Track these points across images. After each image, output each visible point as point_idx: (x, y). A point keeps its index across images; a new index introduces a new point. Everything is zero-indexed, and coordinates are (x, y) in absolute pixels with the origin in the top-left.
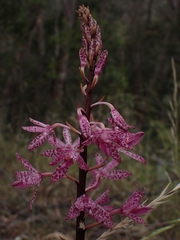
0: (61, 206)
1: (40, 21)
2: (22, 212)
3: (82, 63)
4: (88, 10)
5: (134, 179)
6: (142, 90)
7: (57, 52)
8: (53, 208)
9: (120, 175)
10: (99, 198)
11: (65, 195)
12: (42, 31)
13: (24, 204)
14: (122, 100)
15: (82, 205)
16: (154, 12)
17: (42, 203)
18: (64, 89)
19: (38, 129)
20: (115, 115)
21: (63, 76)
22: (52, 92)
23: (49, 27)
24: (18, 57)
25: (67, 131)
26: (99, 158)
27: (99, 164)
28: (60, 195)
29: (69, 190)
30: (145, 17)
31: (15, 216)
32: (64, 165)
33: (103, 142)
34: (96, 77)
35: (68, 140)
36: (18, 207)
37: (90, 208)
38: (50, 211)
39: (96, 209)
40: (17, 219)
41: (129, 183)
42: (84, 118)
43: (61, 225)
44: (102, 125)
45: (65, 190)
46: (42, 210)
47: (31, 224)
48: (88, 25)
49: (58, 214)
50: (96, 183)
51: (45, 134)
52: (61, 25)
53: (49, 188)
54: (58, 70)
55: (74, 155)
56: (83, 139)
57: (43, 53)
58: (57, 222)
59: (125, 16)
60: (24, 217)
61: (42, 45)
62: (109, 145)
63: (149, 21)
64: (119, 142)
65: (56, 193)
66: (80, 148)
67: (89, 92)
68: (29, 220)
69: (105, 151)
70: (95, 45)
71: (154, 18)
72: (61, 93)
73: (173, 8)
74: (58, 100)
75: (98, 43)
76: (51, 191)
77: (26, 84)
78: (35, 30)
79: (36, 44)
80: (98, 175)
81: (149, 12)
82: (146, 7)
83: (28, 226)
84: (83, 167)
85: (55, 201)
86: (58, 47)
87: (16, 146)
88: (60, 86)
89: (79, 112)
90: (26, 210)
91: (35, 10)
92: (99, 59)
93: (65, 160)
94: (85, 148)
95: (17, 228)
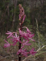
0: (14, 54)
1: (8, 7)
2: (4, 55)
3: (20, 18)
4: (21, 5)
5: (32, 47)
6: (34, 24)
7: (12, 15)
8: (12, 54)
9: (29, 44)
10: (24, 50)
11: (15, 51)
12: (9, 9)
13: (4, 53)
14: (29, 27)
15: (20, 51)
16: (37, 4)
17: (9, 53)
18: (14, 24)
19: (9, 34)
20: (28, 30)
21: (14, 21)
22: (11, 25)
23: (10, 8)
24: (2, 16)
25: (16, 34)
26: (24, 40)
27: (24, 42)
28: (13, 51)
29: (16, 50)
30: (35, 6)
31: (2, 56)
32: (16, 42)
33: (25, 36)
34: (23, 21)
35: (17, 36)
36: (3, 54)
37: (22, 52)
38: (11, 55)
39: (23, 52)
40: (3, 57)
41: (31, 48)
42: (20, 31)
43: (14, 59)
44: (25, 32)
45: (15, 49)
46: (9, 55)
47: (6, 58)
48: (21, 9)
49: (13, 56)
50: (23, 46)
51: (11, 35)
52: (13, 8)
53: (11, 49)
54: (13, 19)
55: (18, 40)
56: (20, 35)
57: (9, 15)
58: (13, 58)
59: (30, 5)
60: (4, 56)
61: (9, 13)
62: (27, 37)
63: (36, 7)
64: (29, 36)
65: (12, 50)
66: (19, 38)
67: (22, 25)
68: (6, 57)
69: (26, 38)
70: (23, 14)
71: (37, 6)
72: (13, 25)
73: (42, 3)
74: (13, 27)
75: (23, 13)
76: (11, 50)
77: (4, 23)
78: (7, 9)
79: (7, 13)
80: (24, 44)
81: (36, 5)
82: (35, 3)
83: (5, 59)
84: (20, 42)
85: (12, 52)
86: (13, 13)
87: (2, 38)
88: (13, 23)
89: (19, 29)
90: (5, 55)
91: (7, 4)
92: (24, 17)
93: (16, 41)
94: (21, 38)
95: (2, 59)
